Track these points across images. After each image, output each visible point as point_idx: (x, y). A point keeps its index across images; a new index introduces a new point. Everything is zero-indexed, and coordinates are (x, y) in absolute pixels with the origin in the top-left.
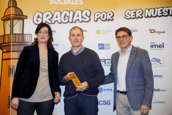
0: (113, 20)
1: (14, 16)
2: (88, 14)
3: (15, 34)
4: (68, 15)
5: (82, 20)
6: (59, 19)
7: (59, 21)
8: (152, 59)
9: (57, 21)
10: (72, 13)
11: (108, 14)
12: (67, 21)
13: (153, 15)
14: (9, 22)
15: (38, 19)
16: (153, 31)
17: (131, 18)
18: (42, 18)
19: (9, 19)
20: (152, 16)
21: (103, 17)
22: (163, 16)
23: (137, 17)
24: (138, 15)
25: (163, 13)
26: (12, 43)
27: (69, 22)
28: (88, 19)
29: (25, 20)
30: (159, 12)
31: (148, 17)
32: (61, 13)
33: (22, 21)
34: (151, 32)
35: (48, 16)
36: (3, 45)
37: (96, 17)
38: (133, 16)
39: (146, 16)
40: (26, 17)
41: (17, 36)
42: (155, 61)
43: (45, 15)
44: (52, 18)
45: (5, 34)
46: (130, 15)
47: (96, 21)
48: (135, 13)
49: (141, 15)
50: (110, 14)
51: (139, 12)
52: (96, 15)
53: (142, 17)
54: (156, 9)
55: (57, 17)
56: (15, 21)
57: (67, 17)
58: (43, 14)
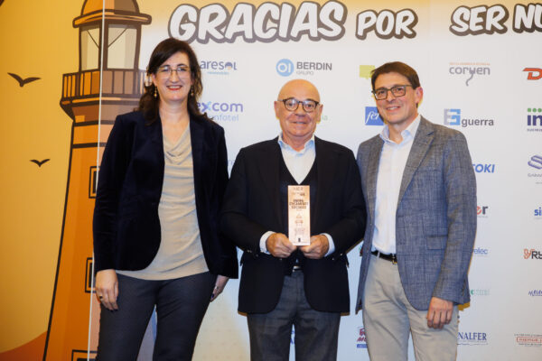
0: (414, 35)
1: (112, 14)
2: (339, 17)
3: (113, 70)
4: (275, 15)
5: (318, 32)
6: (247, 28)
7: (249, 35)
8: (532, 159)
9: (242, 33)
10: (287, 10)
11: (400, 16)
12: (271, 33)
13: (538, 24)
14: (95, 32)
15: (183, 27)
16: (536, 74)
17: (469, 32)
18: (197, 24)
19: (96, 24)
20: (534, 28)
21: (385, 27)
24: (492, 21)
26: (104, 95)
27: (277, 36)
28: (337, 30)
29: (143, 27)
31: (523, 29)
32: (255, 11)
33: (134, 31)
34: (530, 77)
35: (213, 16)
36: (75, 101)
37: (363, 26)
38: (477, 24)
39: (518, 26)
40: (149, 20)
41: (119, 76)
42: (540, 165)
43: (205, 14)
44: (226, 23)
45: (83, 69)
46: (468, 22)
47: (363, 37)
48: (483, 15)
49: (501, 22)
50: (405, 18)
51: (496, 14)
52: (362, 18)
53: (505, 30)
55: (241, 22)
56: (113, 31)
57: (274, 21)
58: (198, 12)
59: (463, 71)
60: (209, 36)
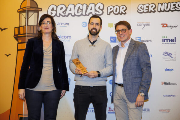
0: (125, 13)
1: (30, 8)
2: (101, 8)
3: (30, 26)
4: (81, 8)
5: (95, 13)
6: (72, 12)
7: (73, 14)
8: (164, 53)
9: (71, 14)
10: (85, 6)
11: (121, 8)
12: (80, 14)
13: (166, 9)
14: (24, 14)
15: (52, 12)
16: (165, 25)
17: (143, 12)
18: (56, 11)
19: (25, 11)
20: (164, 11)
21: (116, 11)
22: (175, 10)
23: (150, 11)
24: (151, 9)
25: (176, 7)
26: (27, 34)
27: (82, 14)
28: (101, 12)
29: (39, 12)
30: (172, 7)
31: (161, 11)
32: (75, 6)
33: (37, 13)
34: (163, 26)
35: (62, 8)
36: (18, 36)
37: (109, 11)
38: (146, 10)
39: (159, 10)
40: (41, 10)
41: (32, 28)
42: (166, 55)
43: (59, 8)
44: (66, 11)
45: (21, 26)
46: (143, 9)
47: (109, 14)
48: (148, 7)
49: (154, 9)
50: (123, 8)
51: (152, 6)
52: (109, 8)
53: (155, 12)
54: (169, 4)
55: (70, 10)
56: (30, 14)
57: (81, 10)
58: (57, 7)
59: (141, 25)
60: (60, 14)
